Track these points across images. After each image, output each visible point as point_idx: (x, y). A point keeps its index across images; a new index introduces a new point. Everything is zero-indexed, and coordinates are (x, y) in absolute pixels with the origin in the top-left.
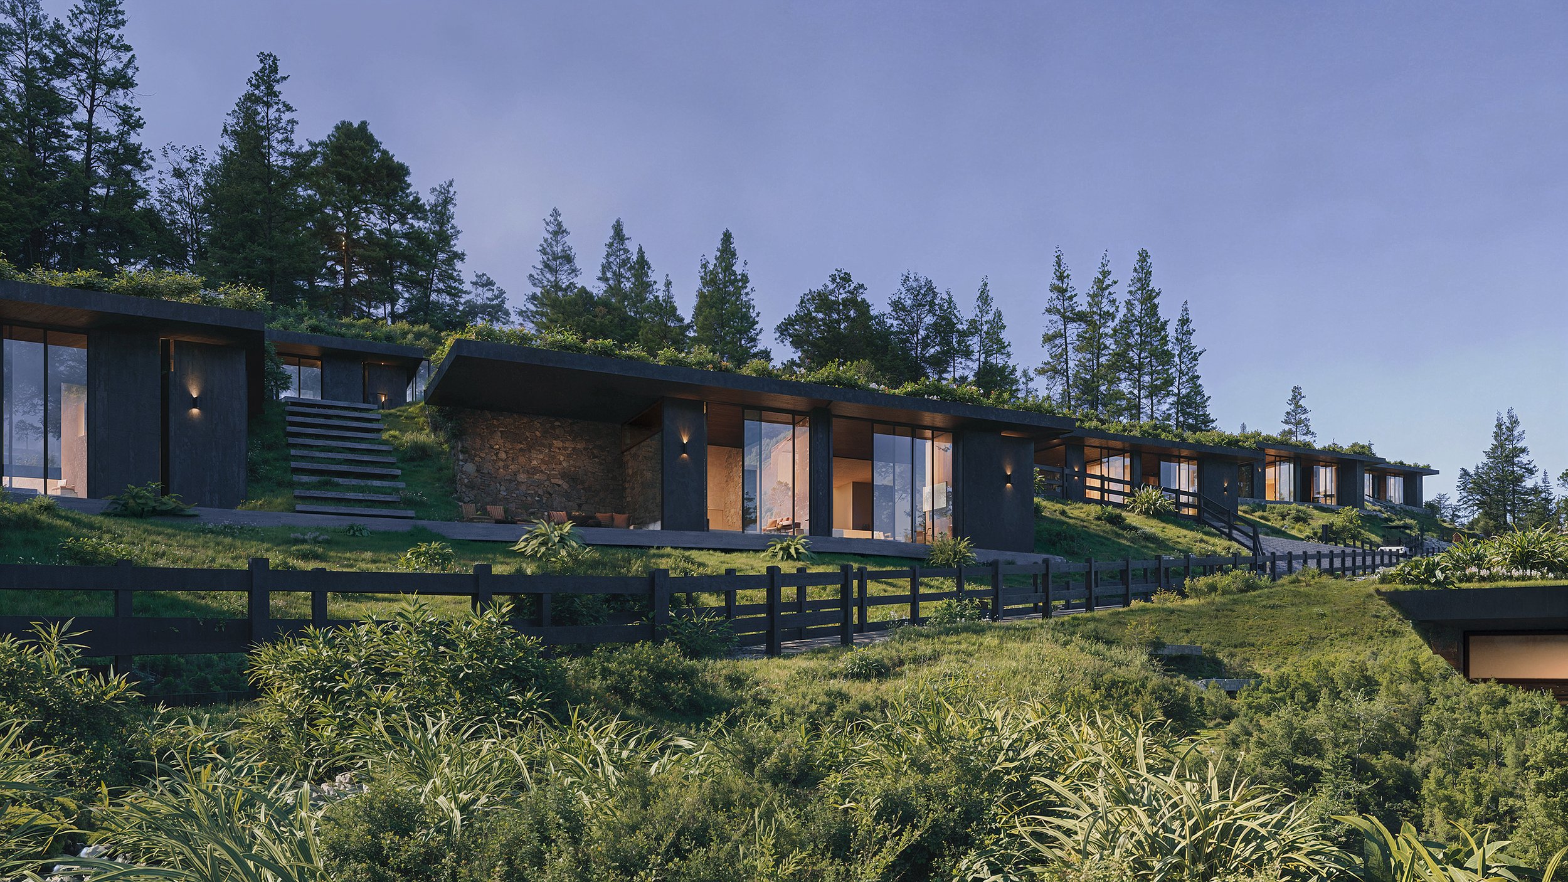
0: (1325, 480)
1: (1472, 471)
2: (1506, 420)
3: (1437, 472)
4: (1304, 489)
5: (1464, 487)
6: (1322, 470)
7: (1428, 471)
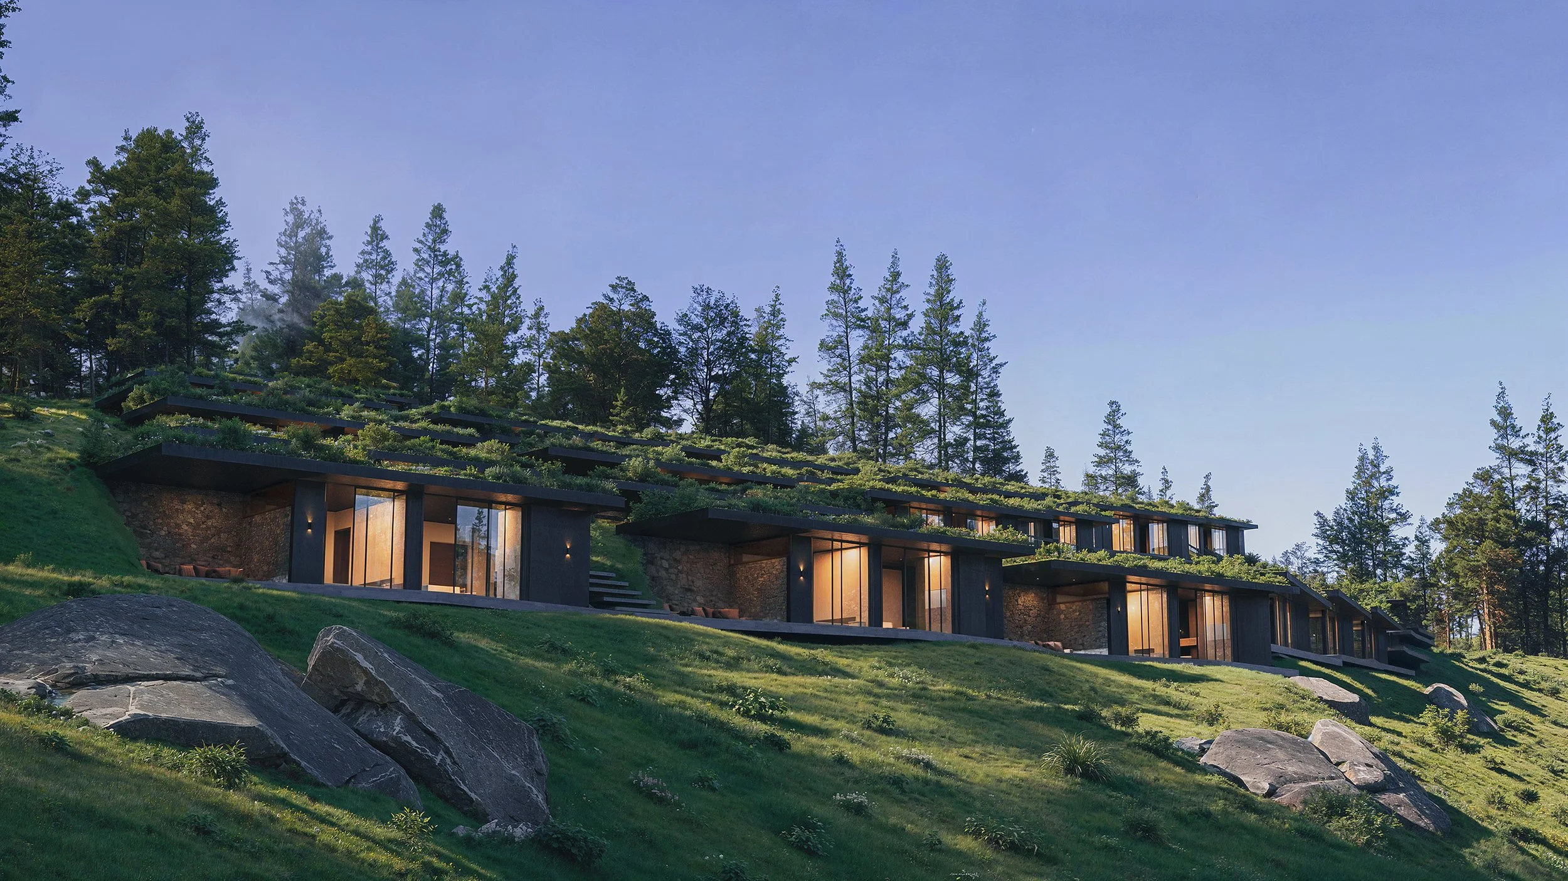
0: (1158, 536)
1: (1330, 516)
2: (1371, 455)
3: (1256, 527)
4: (1142, 542)
5: (1323, 534)
6: (1155, 526)
7: (1249, 526)
